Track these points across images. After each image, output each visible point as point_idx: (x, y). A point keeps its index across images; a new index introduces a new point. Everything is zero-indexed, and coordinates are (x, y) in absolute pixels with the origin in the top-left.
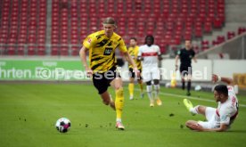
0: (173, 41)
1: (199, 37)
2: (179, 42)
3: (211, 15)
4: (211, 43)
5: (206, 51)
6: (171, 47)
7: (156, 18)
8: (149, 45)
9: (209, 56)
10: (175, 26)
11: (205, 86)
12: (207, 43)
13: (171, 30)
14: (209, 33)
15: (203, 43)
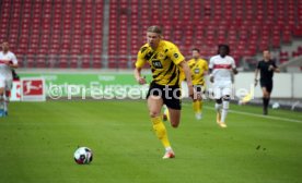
0: (246, 52)
1: (276, 47)
2: (254, 53)
3: (291, 22)
4: (290, 54)
5: (285, 63)
6: (245, 58)
7: (228, 26)
8: (223, 56)
9: (289, 69)
10: (249, 36)
11: (283, 103)
12: (286, 54)
13: (245, 40)
14: (288, 43)
15: (281, 54)
